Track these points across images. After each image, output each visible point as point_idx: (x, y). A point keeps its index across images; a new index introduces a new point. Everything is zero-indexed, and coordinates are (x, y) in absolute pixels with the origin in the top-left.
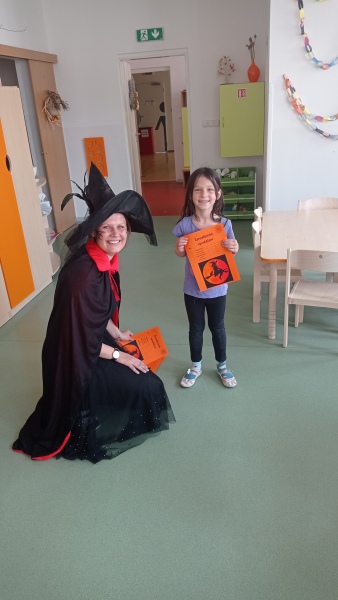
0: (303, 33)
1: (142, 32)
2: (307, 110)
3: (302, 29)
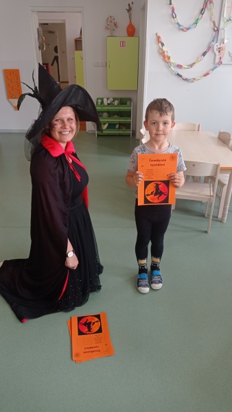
0: (171, 4)
2: (172, 60)
3: (170, 1)
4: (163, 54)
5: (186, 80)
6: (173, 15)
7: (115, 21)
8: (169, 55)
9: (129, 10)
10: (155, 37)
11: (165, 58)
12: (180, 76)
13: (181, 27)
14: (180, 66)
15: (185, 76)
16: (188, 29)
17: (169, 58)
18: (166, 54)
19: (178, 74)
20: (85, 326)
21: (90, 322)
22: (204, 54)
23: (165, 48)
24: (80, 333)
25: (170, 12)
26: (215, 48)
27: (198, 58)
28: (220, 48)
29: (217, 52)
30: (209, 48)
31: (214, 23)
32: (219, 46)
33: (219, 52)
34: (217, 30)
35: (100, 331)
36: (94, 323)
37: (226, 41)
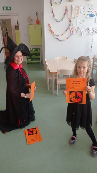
0: (53, 12)
1: (4, 7)
2: (54, 33)
3: (52, 11)
4: (51, 31)
5: (60, 40)
6: (54, 16)
7: (31, 19)
9: (37, 14)
10: (48, 24)
11: (52, 32)
13: (57, 21)
14: (58, 35)
15: (60, 39)
16: (60, 21)
17: (53, 32)
18: (52, 31)
19: (57, 38)
20: (30, 132)
21: (32, 131)
22: (66, 31)
23: (51, 29)
24: (29, 135)
25: (53, 15)
26: (70, 28)
27: (64, 32)
28: (72, 28)
29: (71, 30)
30: (68, 28)
31: (69, 19)
32: (72, 27)
33: (72, 29)
34: (70, 22)
35: (36, 133)
36: (34, 131)
37: (74, 25)
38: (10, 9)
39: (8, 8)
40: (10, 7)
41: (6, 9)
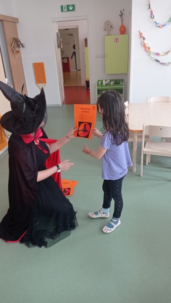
0: (150, 8)
2: (151, 50)
3: (149, 6)
6: (152, 16)
8: (149, 46)
11: (146, 48)
12: (158, 61)
13: (158, 25)
14: (158, 54)
15: (162, 61)
17: (149, 48)
19: (156, 60)
23: (146, 42)
25: (149, 14)
38: (73, 10)
39: (70, 8)
40: (73, 6)
41: (66, 9)
